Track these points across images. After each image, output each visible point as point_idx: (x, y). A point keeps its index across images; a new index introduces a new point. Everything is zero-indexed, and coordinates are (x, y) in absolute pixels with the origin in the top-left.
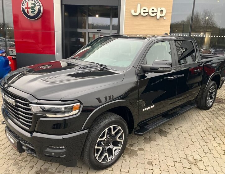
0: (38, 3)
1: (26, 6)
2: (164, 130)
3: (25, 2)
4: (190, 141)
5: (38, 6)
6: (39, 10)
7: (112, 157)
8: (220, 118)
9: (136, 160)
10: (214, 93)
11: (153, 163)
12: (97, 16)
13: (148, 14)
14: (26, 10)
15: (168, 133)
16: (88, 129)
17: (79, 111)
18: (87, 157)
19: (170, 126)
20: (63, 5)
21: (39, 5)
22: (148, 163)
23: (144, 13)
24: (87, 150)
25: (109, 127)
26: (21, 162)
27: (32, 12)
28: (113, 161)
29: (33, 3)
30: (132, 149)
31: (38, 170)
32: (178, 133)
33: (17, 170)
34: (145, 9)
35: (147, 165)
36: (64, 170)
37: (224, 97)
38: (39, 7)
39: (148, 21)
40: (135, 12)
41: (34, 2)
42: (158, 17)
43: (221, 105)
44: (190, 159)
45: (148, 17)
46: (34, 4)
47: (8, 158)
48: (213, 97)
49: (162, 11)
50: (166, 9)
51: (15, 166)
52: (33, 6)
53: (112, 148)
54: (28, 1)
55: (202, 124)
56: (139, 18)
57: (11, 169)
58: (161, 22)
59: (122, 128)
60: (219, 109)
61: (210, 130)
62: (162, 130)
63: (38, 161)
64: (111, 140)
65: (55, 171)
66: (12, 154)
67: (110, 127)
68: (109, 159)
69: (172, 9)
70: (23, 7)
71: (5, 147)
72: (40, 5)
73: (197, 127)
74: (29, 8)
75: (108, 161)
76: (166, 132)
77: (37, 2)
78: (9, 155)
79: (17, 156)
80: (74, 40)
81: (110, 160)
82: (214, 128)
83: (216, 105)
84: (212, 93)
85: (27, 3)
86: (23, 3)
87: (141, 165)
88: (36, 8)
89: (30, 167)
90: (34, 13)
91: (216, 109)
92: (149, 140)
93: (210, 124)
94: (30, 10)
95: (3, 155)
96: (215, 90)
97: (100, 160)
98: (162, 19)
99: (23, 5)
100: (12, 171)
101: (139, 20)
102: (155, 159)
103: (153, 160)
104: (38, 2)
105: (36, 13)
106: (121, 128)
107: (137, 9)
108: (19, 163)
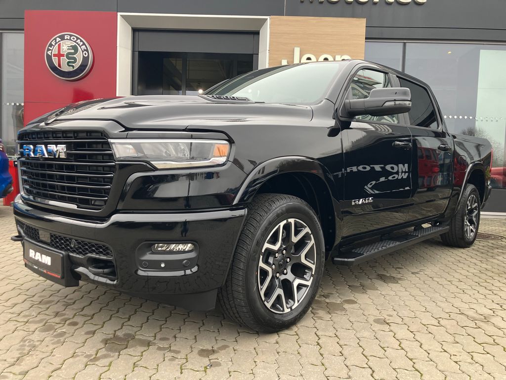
0: (84, 46)
3: (55, 44)
5: (83, 52)
6: (85, 59)
7: (292, 302)
10: (476, 212)
11: (388, 322)
14: (55, 60)
15: (400, 279)
16: (246, 209)
17: (227, 160)
18: (241, 284)
21: (85, 50)
22: (377, 321)
24: (242, 266)
25: (287, 219)
26: (61, 325)
27: (68, 63)
28: (295, 314)
29: (71, 46)
31: (109, 337)
33: (52, 338)
36: (175, 337)
38: (85, 54)
46: (75, 48)
47: (26, 320)
48: (474, 219)
51: (48, 333)
52: (73, 51)
53: (291, 280)
54: (61, 42)
57: (36, 337)
59: (312, 233)
63: (104, 323)
64: (288, 260)
65: (153, 338)
66: (34, 314)
67: (290, 220)
68: (288, 308)
70: (49, 53)
71: (13, 304)
72: (87, 50)
74: (63, 55)
75: (283, 310)
77: (82, 43)
78: (25, 316)
79: (48, 318)
81: (289, 310)
84: (471, 211)
85: (59, 46)
86: (51, 45)
87: (361, 324)
89: (87, 333)
94: (65, 61)
95: (10, 316)
96: (476, 204)
97: (268, 302)
99: (49, 50)
100: (38, 341)
103: (386, 316)
104: (84, 44)
106: (310, 233)
108: (56, 327)
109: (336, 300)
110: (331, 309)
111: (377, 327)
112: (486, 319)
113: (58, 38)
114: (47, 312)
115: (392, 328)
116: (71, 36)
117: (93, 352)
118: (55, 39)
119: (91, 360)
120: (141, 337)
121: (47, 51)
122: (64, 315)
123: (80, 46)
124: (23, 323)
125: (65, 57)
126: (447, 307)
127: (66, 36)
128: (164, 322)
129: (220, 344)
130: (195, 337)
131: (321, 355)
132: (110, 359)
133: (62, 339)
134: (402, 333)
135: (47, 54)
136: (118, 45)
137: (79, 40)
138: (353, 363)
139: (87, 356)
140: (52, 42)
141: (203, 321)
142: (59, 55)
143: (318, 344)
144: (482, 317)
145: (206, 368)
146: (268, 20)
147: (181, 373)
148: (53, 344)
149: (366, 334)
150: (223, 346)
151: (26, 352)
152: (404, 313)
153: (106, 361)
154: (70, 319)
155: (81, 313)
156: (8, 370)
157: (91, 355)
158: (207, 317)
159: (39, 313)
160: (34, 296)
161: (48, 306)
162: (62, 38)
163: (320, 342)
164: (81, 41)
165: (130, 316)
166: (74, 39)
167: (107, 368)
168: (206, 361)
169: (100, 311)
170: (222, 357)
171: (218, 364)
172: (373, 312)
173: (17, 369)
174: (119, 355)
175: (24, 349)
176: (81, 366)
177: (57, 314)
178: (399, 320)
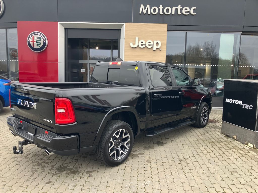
1: (31, 40)
2: (161, 142)
3: (31, 36)
4: (182, 148)
5: (43, 40)
6: (45, 44)
8: (210, 133)
9: (137, 160)
12: (97, 48)
13: (145, 46)
19: (166, 139)
20: (67, 39)
21: (44, 39)
22: (147, 161)
23: (142, 45)
26: (43, 163)
29: (38, 37)
30: (134, 153)
32: (173, 144)
34: (142, 42)
35: (146, 162)
36: (80, 167)
37: (217, 119)
39: (146, 52)
40: (134, 44)
41: (40, 36)
42: (154, 49)
43: (213, 124)
44: (181, 158)
45: (146, 49)
46: (40, 38)
47: (32, 161)
49: (157, 43)
50: (161, 42)
52: (39, 40)
55: (194, 137)
56: (138, 50)
58: (158, 53)
60: (211, 127)
61: (200, 141)
62: (160, 142)
63: (57, 162)
66: (34, 159)
69: (166, 42)
70: (29, 40)
73: (189, 140)
74: (35, 41)
76: (163, 143)
77: (43, 36)
78: (32, 160)
79: (39, 160)
80: (75, 70)
82: (204, 139)
83: (209, 124)
86: (29, 37)
88: (42, 42)
90: (39, 46)
91: (208, 127)
92: (148, 148)
93: (201, 137)
94: (35, 44)
98: (158, 50)
99: (28, 39)
100: (37, 169)
101: (138, 52)
102: (153, 159)
103: (151, 159)
104: (44, 36)
105: (41, 46)
107: (135, 42)
109: (137, 153)
110: (134, 156)
111: (146, 163)
112: (185, 160)
113: (32, 34)
114: (38, 158)
115: (151, 164)
116: (38, 33)
117: (54, 172)
118: (31, 34)
119: (54, 175)
120: (69, 167)
121: (28, 40)
122: (44, 159)
123: (42, 37)
124: (31, 163)
125: (36, 42)
126: (175, 156)
127: (36, 33)
128: (76, 162)
129: (94, 169)
130: (86, 167)
131: (124, 173)
132: (60, 174)
133: (44, 168)
134: (154, 165)
135: (28, 41)
136: (58, 36)
137: (42, 35)
138: (133, 176)
139: (52, 174)
140: (30, 35)
141: (89, 161)
142: (33, 41)
143: (125, 169)
144: (184, 159)
145: (88, 177)
146: (124, 25)
147: (80, 179)
148: (42, 169)
149: (142, 166)
150: (94, 170)
151: (34, 172)
152: (159, 158)
153: (58, 175)
154: (46, 161)
155: (49, 159)
156: (30, 178)
157: (54, 173)
158: (91, 160)
159: (36, 159)
160: (33, 152)
161: (38, 156)
162: (34, 34)
163: (126, 169)
164: (43, 35)
165: (65, 160)
166: (39, 34)
167: (58, 177)
168: (88, 175)
169: (55, 158)
170: (93, 174)
171: (92, 176)
172: (147, 158)
173: (32, 178)
174: (62, 173)
175: (33, 171)
176: (51, 176)
177: (41, 159)
178: (155, 161)
